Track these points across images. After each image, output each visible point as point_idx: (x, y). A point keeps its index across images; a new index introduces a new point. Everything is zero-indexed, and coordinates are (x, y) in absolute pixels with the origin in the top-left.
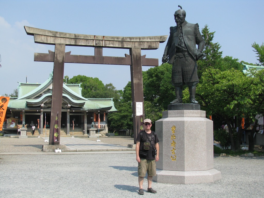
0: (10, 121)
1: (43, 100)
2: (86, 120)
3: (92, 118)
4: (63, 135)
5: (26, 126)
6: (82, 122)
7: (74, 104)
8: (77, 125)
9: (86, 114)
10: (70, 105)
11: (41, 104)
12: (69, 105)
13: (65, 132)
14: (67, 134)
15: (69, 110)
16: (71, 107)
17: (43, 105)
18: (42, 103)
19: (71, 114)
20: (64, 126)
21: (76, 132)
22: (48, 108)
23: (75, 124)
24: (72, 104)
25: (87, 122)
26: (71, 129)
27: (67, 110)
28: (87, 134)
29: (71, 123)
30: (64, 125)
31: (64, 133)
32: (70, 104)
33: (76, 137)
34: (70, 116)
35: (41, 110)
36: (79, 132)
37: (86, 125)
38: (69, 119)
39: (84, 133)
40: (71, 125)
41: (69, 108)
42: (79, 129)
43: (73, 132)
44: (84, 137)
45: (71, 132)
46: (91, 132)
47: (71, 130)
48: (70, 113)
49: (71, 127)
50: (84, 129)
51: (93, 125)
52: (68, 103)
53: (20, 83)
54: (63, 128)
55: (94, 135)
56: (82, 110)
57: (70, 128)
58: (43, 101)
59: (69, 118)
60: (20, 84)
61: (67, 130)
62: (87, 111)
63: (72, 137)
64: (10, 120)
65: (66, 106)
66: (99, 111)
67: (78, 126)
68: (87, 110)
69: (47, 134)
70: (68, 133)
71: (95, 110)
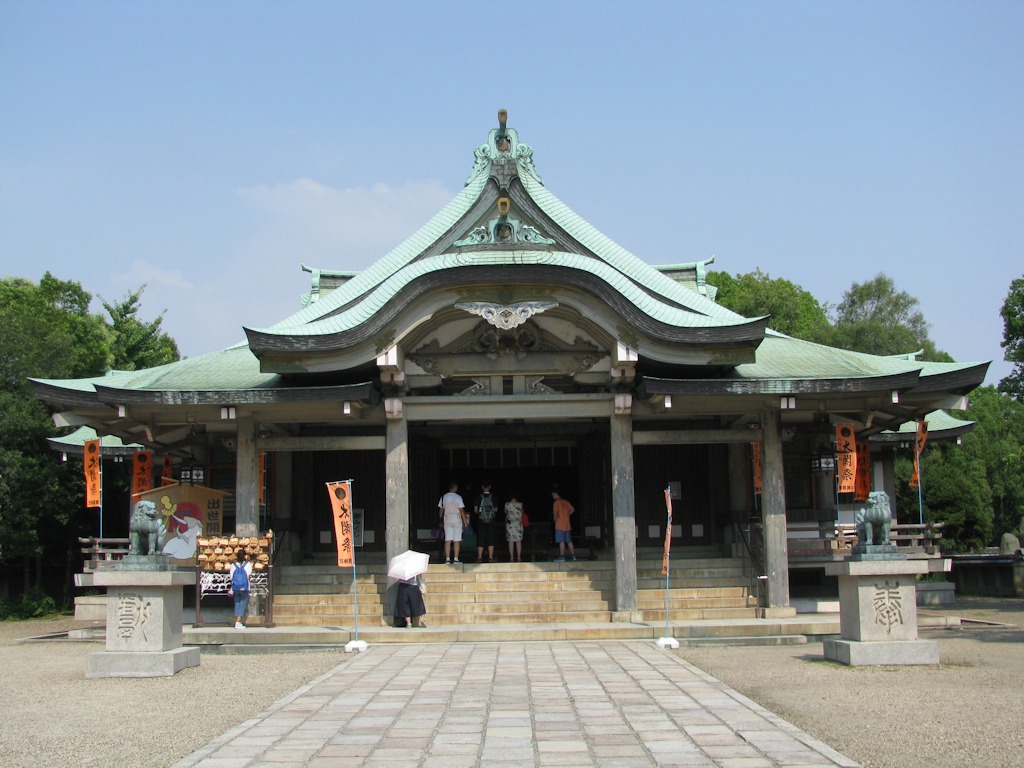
0: (168, 505)
1: (392, 314)
2: (773, 485)
3: (826, 463)
4: (580, 617)
5: (265, 543)
6: (739, 502)
7: (666, 336)
8: (698, 531)
9: (771, 429)
10: (635, 347)
11: (378, 351)
12: (623, 354)
13: (598, 594)
14: (613, 608)
15: (623, 401)
16: (643, 365)
17: (389, 358)
18: (382, 344)
19: (644, 438)
20: (593, 540)
21: (694, 594)
22: (449, 393)
23: (679, 528)
24: (649, 337)
25: (782, 498)
26: (650, 565)
27: (613, 400)
28: (793, 611)
29: (648, 513)
30: (593, 532)
31: (595, 602)
32: (632, 344)
33: (694, 638)
34: (639, 451)
35: (388, 404)
36: (723, 593)
37: (776, 528)
38: (630, 478)
39: (764, 603)
40: (654, 531)
41: (622, 387)
42: (719, 562)
43: (672, 594)
44: (773, 643)
45: (649, 595)
46: (867, 594)
47: (647, 575)
48: (639, 425)
49: (647, 545)
50: (757, 560)
51: (878, 525)
52: (615, 333)
53: (317, 272)
54: (591, 558)
55: (896, 629)
56: (739, 390)
57: (639, 557)
58: (386, 318)
59: (629, 468)
60: (316, 280)
61: (614, 570)
62: (788, 396)
63: (663, 641)
64: (165, 500)
65: (600, 366)
66: (895, 399)
67: (703, 541)
68: (788, 389)
69: (449, 611)
70: (620, 600)
71: (861, 388)
